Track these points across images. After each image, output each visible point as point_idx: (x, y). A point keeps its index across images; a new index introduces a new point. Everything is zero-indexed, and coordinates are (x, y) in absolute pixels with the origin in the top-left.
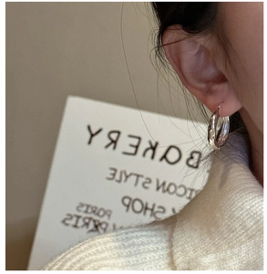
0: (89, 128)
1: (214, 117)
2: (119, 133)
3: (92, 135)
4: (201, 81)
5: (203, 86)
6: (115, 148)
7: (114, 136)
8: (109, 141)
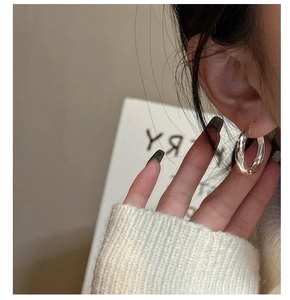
0: (148, 133)
1: (242, 138)
2: (181, 138)
3: (152, 141)
4: (230, 96)
5: (232, 102)
6: (176, 154)
7: (176, 141)
8: (170, 147)
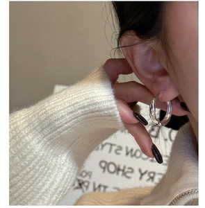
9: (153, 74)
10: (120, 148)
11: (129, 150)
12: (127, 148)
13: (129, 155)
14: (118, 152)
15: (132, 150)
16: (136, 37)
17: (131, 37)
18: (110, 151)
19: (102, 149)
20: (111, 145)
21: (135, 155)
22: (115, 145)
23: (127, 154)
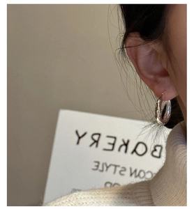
0: (77, 132)
2: (99, 135)
3: (80, 138)
6: (97, 146)
7: (96, 137)
8: (92, 141)
9: (155, 74)
10: (125, 169)
11: (133, 171)
12: (131, 169)
13: (134, 175)
14: (122, 173)
15: (135, 171)
16: (140, 39)
17: (135, 39)
18: (115, 172)
19: (107, 170)
20: (116, 166)
21: (139, 175)
22: (119, 166)
23: (131, 175)
